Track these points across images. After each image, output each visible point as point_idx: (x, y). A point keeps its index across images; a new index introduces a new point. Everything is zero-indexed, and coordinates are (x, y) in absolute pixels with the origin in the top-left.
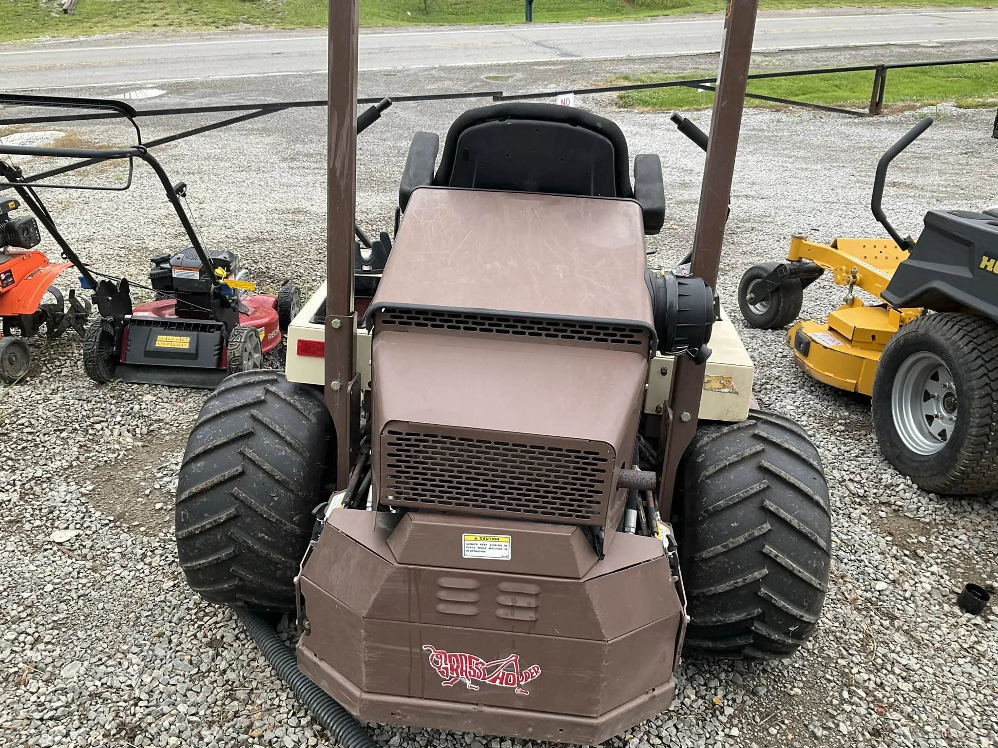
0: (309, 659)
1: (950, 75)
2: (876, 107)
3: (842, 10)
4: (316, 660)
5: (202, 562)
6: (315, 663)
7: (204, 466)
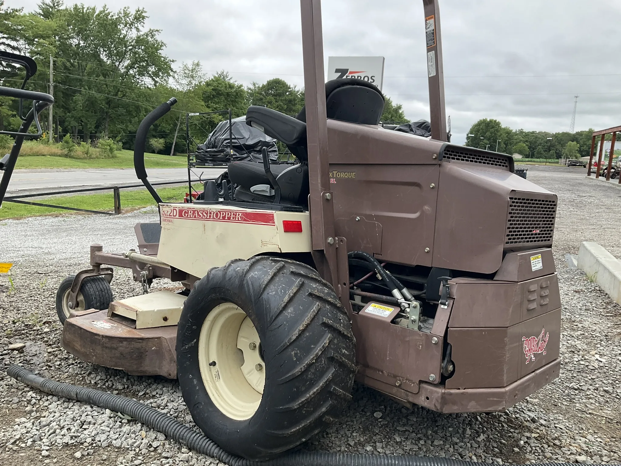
0: (457, 394)
1: (128, 199)
2: (118, 210)
3: (42, 170)
4: (462, 391)
5: (315, 390)
6: (462, 393)
7: (294, 311)
